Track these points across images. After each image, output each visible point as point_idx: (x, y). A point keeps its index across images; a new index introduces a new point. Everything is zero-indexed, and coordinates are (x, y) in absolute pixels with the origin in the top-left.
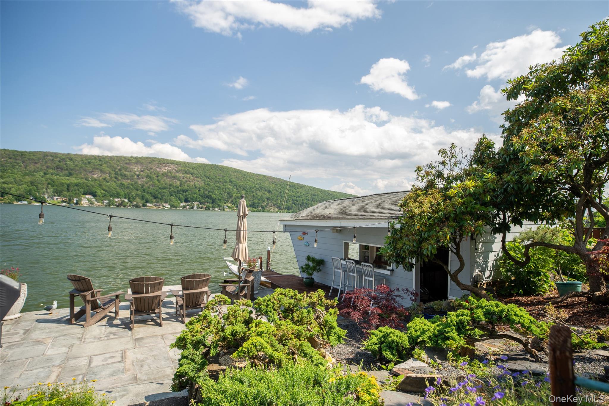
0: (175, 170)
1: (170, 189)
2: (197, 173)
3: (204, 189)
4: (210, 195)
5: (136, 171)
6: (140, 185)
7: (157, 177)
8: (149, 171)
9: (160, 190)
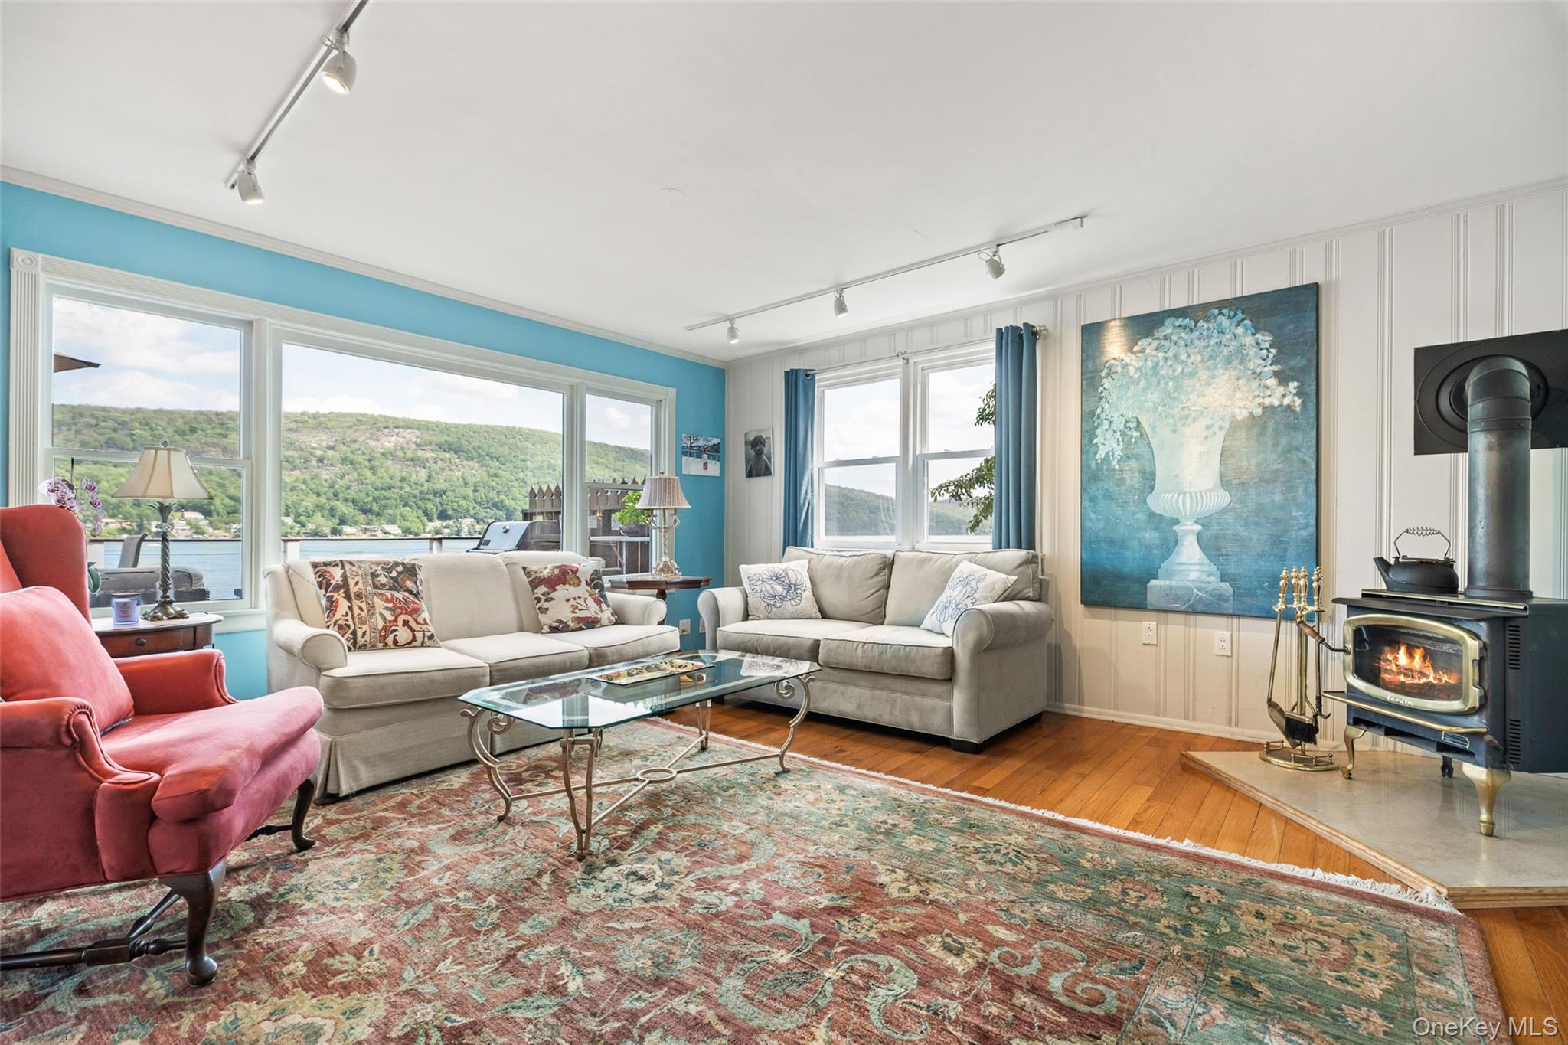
0: (414, 443)
1: (402, 488)
2: (470, 448)
3: (486, 485)
4: (502, 502)
5: (314, 448)
6: (326, 481)
7: (370, 460)
8: (349, 446)
9: (377, 493)
